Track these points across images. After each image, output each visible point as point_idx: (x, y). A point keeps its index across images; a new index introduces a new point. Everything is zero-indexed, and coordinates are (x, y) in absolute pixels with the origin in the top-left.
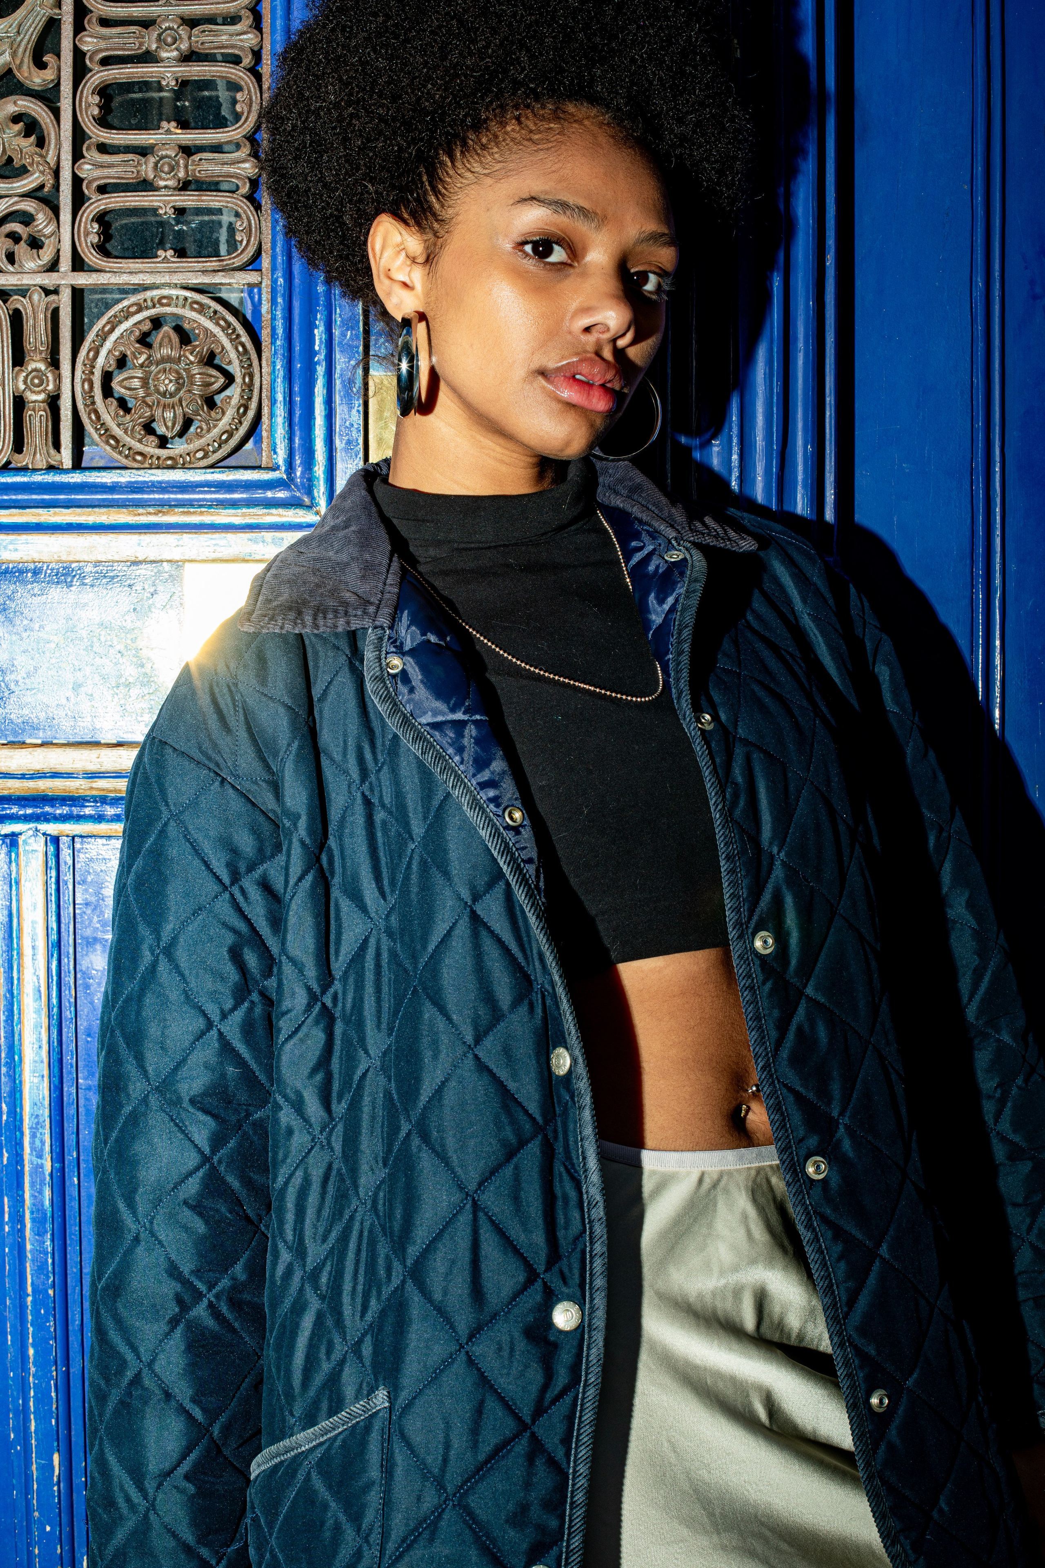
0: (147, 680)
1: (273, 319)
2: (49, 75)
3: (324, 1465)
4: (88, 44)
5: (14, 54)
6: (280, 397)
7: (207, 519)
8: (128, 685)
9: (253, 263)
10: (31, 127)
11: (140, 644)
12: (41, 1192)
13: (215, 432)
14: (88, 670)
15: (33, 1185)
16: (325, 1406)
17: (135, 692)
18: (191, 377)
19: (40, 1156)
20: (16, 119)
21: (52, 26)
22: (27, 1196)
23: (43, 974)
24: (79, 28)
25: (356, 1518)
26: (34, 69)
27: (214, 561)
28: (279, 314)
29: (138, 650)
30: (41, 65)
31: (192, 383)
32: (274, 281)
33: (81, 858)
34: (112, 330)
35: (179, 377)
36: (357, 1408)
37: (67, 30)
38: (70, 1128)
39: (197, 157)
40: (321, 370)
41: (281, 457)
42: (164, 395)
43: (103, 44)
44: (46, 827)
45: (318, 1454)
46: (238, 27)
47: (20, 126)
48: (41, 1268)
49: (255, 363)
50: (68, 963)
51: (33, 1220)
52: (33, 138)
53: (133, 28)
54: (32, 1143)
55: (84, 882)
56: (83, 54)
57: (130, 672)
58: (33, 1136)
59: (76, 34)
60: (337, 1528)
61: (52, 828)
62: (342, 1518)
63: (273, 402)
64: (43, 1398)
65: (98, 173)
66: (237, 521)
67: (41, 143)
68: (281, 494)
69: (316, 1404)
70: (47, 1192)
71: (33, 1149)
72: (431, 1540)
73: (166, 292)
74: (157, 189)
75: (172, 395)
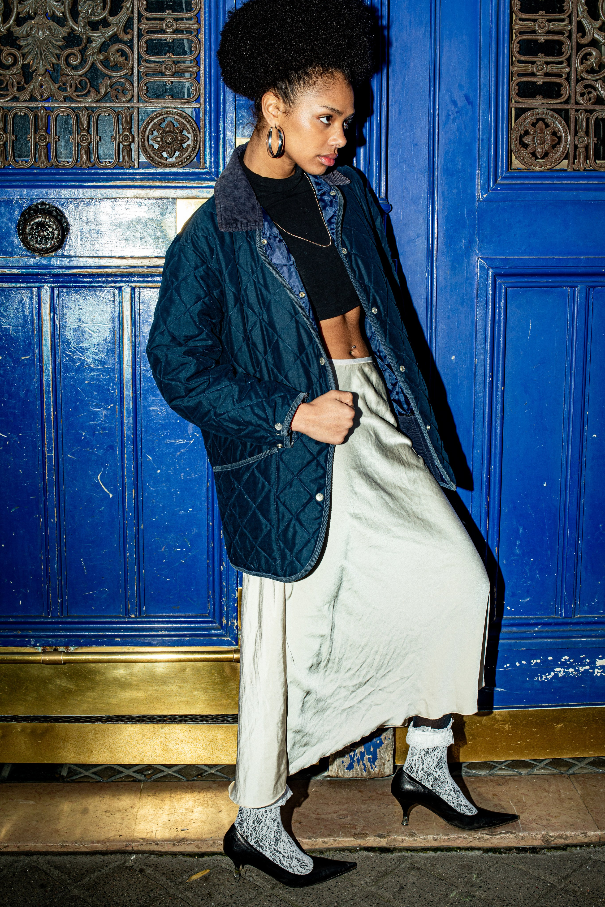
0: (164, 237)
1: (205, 119)
2: (129, 36)
3: (258, 467)
4: (143, 27)
5: (118, 29)
6: (208, 145)
7: (185, 185)
8: (158, 238)
9: (198, 100)
10: (123, 53)
11: (162, 225)
12: (129, 403)
13: (185, 156)
14: (145, 233)
15: (127, 401)
16: (257, 450)
17: (160, 240)
18: (177, 138)
19: (129, 392)
20: (118, 51)
21: (130, 20)
22: (125, 405)
23: (130, 332)
24: (139, 21)
25: (269, 482)
26: (124, 35)
27: (187, 198)
28: (207, 118)
29: (162, 227)
30: (126, 33)
31: (177, 140)
32: (205, 107)
33: (142, 295)
34: (151, 122)
35: (173, 138)
36: (268, 452)
37: (135, 21)
38: (138, 382)
39: (179, 65)
40: (222, 136)
41: (208, 165)
42: (168, 143)
43: (147, 27)
44: (130, 284)
45: (256, 463)
46: (192, 22)
47: (119, 54)
48: (129, 429)
49: (198, 133)
50: (137, 329)
51: (127, 413)
52: (124, 58)
53: (157, 21)
54: (126, 387)
55: (142, 302)
56: (141, 30)
57: (159, 234)
58: (127, 385)
59: (138, 23)
60: (263, 484)
61: (133, 285)
62: (265, 481)
63: (205, 147)
64: (129, 471)
65: (146, 70)
66: (194, 185)
67: (126, 59)
68: (207, 177)
69: (254, 450)
70: (131, 404)
71: (127, 389)
72: (291, 487)
73: (169, 110)
74: (166, 75)
75: (171, 144)
